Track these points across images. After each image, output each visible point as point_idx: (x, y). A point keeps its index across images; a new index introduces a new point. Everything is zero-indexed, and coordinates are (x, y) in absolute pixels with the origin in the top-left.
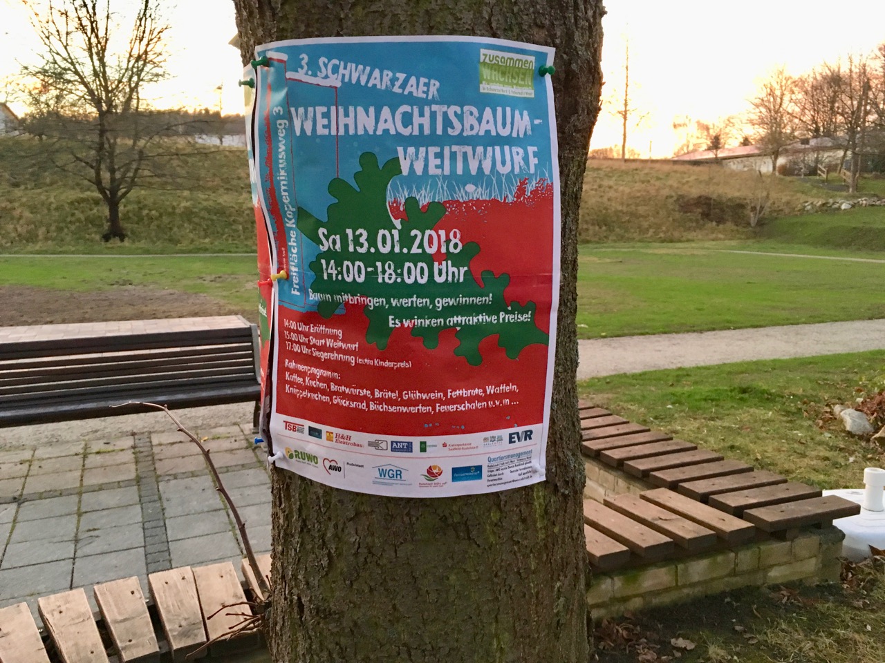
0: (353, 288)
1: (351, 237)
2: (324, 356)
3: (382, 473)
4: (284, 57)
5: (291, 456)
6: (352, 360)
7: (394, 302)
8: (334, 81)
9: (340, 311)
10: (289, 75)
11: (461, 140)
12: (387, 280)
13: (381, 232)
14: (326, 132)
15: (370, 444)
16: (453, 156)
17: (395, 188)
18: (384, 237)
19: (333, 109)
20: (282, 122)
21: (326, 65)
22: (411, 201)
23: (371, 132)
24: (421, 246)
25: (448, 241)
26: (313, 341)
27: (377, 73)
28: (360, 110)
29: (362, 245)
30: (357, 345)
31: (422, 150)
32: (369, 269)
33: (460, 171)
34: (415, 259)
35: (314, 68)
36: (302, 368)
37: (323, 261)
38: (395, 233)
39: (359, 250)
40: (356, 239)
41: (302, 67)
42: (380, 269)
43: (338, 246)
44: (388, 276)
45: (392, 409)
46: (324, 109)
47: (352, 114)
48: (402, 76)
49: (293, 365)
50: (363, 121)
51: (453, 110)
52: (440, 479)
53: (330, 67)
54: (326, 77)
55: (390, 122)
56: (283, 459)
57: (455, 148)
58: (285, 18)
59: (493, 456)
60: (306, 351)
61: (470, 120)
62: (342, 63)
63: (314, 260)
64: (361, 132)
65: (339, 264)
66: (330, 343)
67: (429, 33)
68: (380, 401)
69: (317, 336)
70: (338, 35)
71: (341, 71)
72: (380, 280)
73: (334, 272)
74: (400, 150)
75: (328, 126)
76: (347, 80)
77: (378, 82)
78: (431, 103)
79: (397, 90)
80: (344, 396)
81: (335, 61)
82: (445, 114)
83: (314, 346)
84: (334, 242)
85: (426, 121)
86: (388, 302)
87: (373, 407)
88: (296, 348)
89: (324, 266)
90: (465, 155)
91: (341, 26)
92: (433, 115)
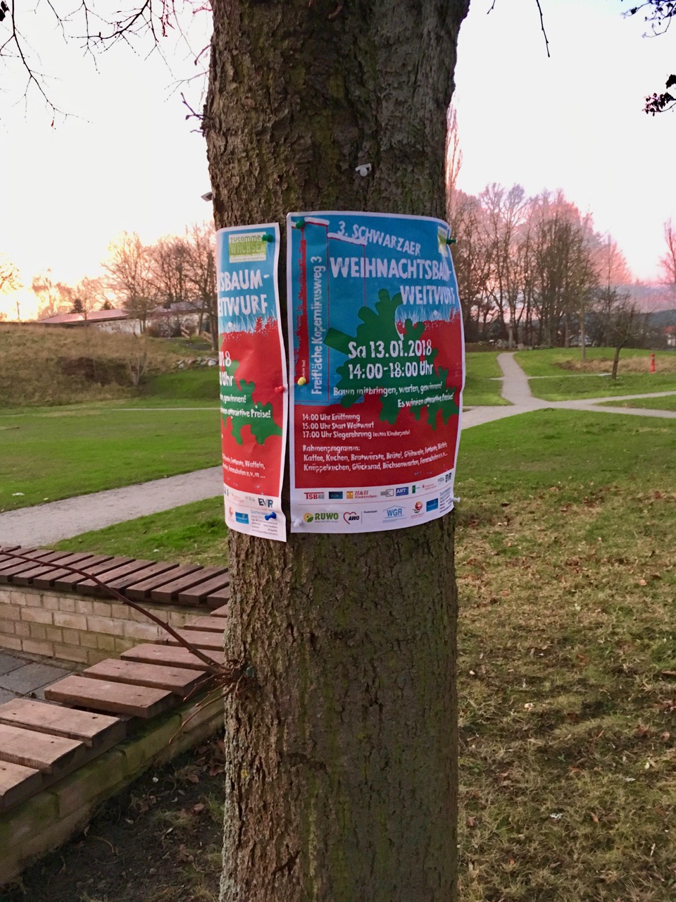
0: (374, 383)
1: (373, 347)
2: (344, 436)
3: (390, 513)
4: (327, 222)
5: (310, 520)
6: (369, 435)
7: (401, 390)
8: (363, 241)
9: (360, 401)
10: (330, 235)
11: (431, 282)
12: (396, 375)
13: (393, 342)
14: (358, 275)
15: (383, 494)
16: (428, 291)
17: (400, 313)
18: (394, 345)
19: (362, 259)
20: (320, 267)
21: (357, 230)
22: (408, 321)
23: (385, 276)
24: (414, 351)
25: (426, 347)
26: (335, 426)
27: (388, 236)
28: (379, 260)
29: (380, 352)
30: (373, 424)
31: (413, 288)
32: (385, 369)
33: (431, 302)
34: (411, 360)
35: (349, 231)
36: (321, 449)
37: (351, 366)
38: (400, 342)
39: (379, 355)
40: (377, 348)
41: (341, 231)
42: (392, 368)
43: (364, 355)
44: (396, 373)
45: (398, 465)
46: (357, 260)
47: (374, 264)
48: (401, 240)
49: (312, 448)
50: (380, 268)
51: (428, 262)
52: (421, 511)
53: (360, 231)
54: (358, 238)
55: (395, 270)
56: (302, 525)
57: (429, 287)
58: (328, 196)
59: (442, 491)
60: (325, 435)
61: (435, 270)
62: (367, 230)
63: (343, 365)
64: (379, 275)
65: (363, 366)
66: (350, 425)
67: (413, 214)
68: (390, 461)
69: (338, 422)
70: (364, 210)
71: (367, 234)
72: (392, 376)
73: (359, 373)
74: (402, 287)
75: (358, 271)
76: (370, 240)
77: (388, 243)
78: (417, 258)
79: (399, 249)
80: (363, 462)
81: (363, 228)
82: (424, 265)
83: (336, 429)
84: (361, 351)
85: (414, 269)
86: (398, 390)
87: (385, 466)
88: (315, 435)
89: (351, 369)
90: (433, 291)
91: (365, 204)
92: (418, 265)
